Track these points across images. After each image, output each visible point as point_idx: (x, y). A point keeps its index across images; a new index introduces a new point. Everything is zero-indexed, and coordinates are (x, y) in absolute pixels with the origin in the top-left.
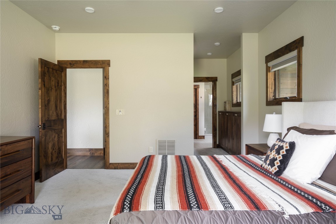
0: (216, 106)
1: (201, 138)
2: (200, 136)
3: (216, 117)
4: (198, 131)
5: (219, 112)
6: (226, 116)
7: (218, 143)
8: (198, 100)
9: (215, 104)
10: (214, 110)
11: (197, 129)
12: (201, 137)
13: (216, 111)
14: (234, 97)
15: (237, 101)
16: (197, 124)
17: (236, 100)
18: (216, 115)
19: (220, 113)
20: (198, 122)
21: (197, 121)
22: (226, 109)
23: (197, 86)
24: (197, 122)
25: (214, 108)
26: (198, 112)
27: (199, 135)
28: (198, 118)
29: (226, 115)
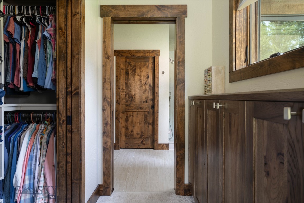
0: (184, 82)
1: (162, 149)
2: (160, 144)
3: (183, 112)
4: (157, 135)
5: (192, 99)
6: (209, 112)
7: (186, 181)
8: (158, 78)
9: (179, 77)
10: (179, 93)
11: (155, 130)
12: (161, 146)
13: (184, 95)
14: (238, 49)
15: (246, 61)
16: (155, 123)
17: (243, 58)
18: (183, 106)
19: (193, 103)
20: (157, 118)
21: (155, 117)
22: (210, 91)
23: (155, 52)
24: (155, 119)
25: (179, 87)
26: (158, 101)
27: (160, 142)
28: (158, 110)
29: (210, 107)
